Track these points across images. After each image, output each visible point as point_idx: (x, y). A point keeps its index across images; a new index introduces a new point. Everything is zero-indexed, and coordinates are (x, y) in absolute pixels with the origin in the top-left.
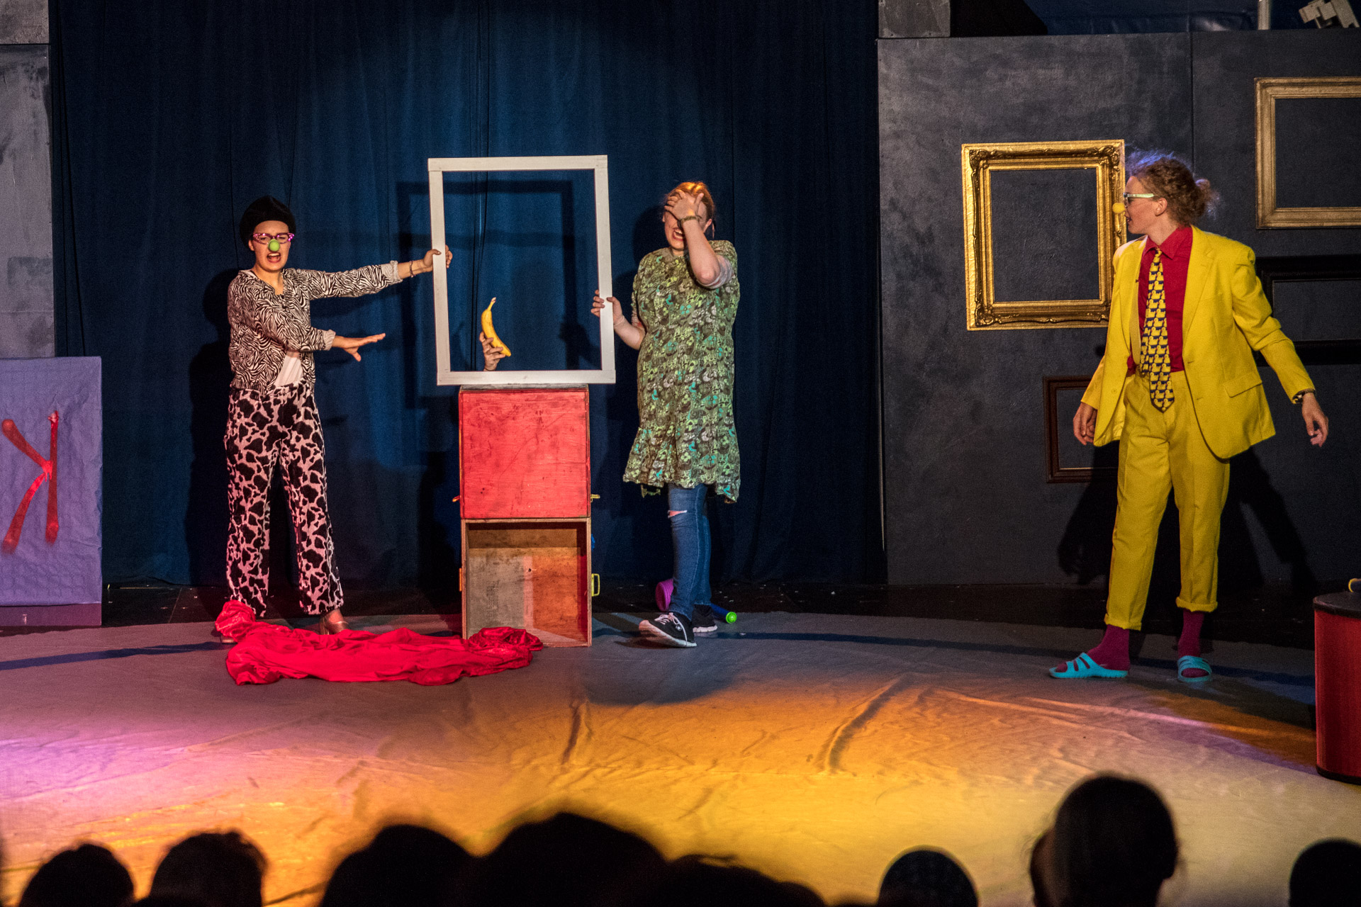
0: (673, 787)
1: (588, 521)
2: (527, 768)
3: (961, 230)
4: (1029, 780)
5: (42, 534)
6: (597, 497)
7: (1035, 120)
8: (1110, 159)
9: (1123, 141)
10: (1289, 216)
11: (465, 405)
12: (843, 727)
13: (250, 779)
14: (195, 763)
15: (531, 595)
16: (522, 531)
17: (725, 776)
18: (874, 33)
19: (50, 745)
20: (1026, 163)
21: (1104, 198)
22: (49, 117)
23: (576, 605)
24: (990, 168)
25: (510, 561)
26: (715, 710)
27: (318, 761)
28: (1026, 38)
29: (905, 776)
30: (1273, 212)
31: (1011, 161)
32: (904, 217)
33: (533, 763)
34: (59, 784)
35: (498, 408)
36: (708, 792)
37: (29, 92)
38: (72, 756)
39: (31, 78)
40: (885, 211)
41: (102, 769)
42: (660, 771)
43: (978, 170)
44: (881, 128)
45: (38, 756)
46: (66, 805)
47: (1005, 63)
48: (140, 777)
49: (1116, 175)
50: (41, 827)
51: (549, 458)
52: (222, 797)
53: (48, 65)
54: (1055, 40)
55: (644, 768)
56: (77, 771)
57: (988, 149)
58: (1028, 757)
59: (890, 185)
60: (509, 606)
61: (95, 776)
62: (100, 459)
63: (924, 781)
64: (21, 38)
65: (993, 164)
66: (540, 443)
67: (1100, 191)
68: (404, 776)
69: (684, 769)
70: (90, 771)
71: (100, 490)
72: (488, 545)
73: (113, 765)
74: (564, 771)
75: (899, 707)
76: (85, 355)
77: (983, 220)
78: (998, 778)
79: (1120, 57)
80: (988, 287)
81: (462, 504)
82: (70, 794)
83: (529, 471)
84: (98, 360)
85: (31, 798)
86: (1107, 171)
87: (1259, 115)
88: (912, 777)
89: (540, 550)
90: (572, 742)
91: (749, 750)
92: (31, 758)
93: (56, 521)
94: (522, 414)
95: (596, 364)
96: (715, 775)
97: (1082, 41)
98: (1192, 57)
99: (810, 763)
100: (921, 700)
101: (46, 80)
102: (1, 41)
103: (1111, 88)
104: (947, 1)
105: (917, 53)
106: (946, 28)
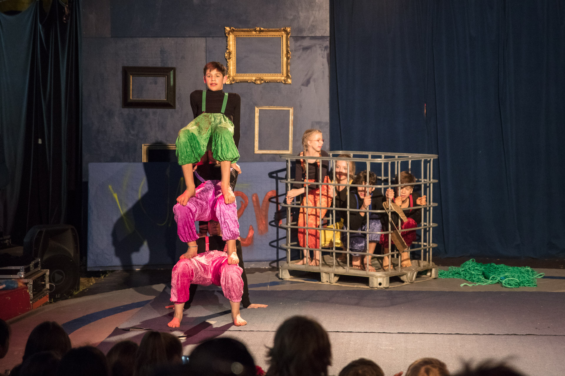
22: (329, 65)
37: (321, 55)
39: (322, 50)
53: (329, 45)
64: (318, 34)
101: (328, 51)
102: (310, 35)
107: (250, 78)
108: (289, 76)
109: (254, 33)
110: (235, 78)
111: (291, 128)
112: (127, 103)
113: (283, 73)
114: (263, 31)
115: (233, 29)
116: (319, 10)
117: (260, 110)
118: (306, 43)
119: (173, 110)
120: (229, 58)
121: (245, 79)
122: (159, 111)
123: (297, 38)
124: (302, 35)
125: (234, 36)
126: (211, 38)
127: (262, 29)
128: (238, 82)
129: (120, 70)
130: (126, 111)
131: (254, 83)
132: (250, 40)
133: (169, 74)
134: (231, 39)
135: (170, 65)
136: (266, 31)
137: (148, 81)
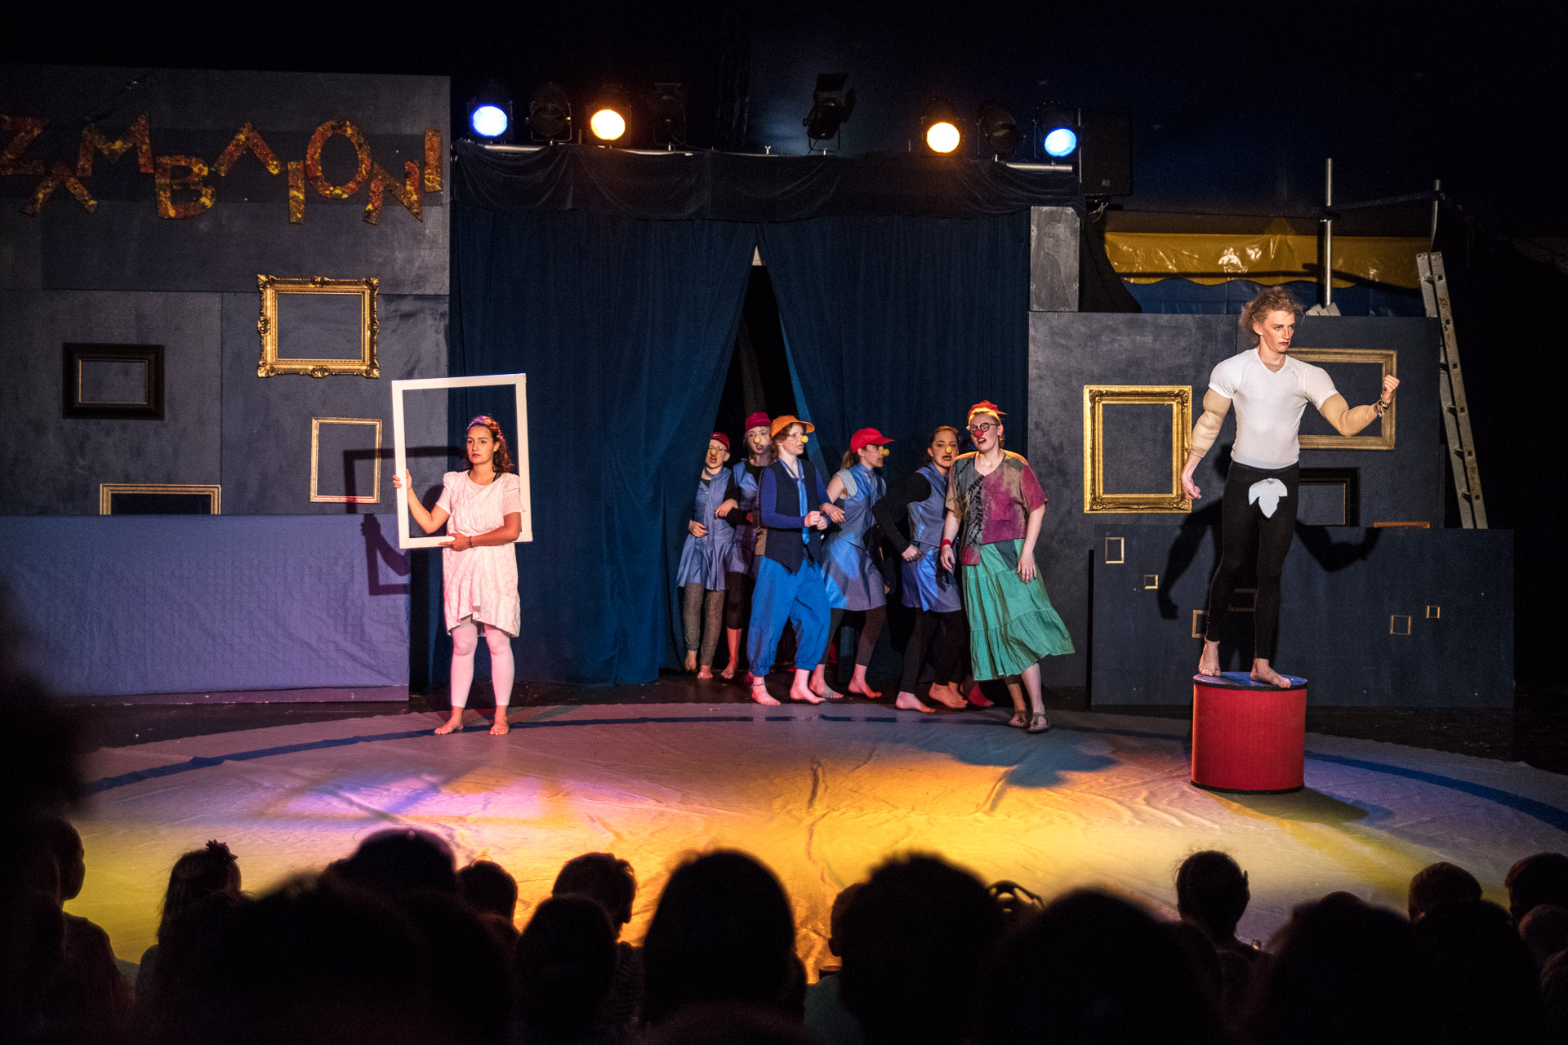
0: (885, 825)
2: (784, 811)
3: (1082, 444)
4: (1125, 820)
7: (1133, 371)
9: (1190, 387)
12: (999, 785)
13: (590, 817)
17: (921, 818)
18: (1028, 308)
20: (1126, 400)
21: (1178, 424)
22: (447, 344)
24: (1103, 402)
28: (1128, 314)
31: (1117, 398)
32: (1044, 435)
33: (787, 809)
37: (434, 329)
39: (436, 319)
40: (1031, 430)
41: (483, 809)
42: (875, 815)
43: (1095, 404)
44: (1030, 372)
45: (437, 799)
47: (1114, 330)
49: (1186, 410)
52: (571, 830)
53: (448, 310)
54: (1147, 316)
55: (865, 812)
56: (466, 810)
57: (1102, 389)
59: (1035, 412)
63: (1054, 822)
64: (429, 291)
65: (1105, 400)
67: (1175, 421)
69: (892, 813)
70: (475, 810)
73: (491, 806)
74: (809, 814)
77: (1097, 438)
79: (1190, 330)
80: (1099, 484)
86: (1180, 407)
90: (814, 793)
91: (936, 800)
96: (914, 818)
97: (1165, 318)
99: (977, 810)
101: (447, 321)
102: (415, 292)
103: (1184, 349)
104: (1076, 286)
105: (1055, 322)
106: (1075, 306)
107: (304, 367)
108: (375, 364)
109: (312, 286)
110: (276, 366)
111: (378, 456)
112: (72, 409)
113: (364, 358)
114: (327, 283)
115: (272, 279)
116: (431, 249)
117: (321, 424)
118: (406, 306)
119: (160, 422)
120: (264, 331)
121: (294, 369)
122: (132, 424)
123: (389, 298)
124: (398, 292)
125: (274, 291)
126: (232, 294)
127: (326, 279)
128: (281, 374)
129: (59, 349)
130: (69, 424)
131: (311, 375)
132: (304, 299)
133: (152, 357)
134: (269, 296)
135: (153, 342)
136: (334, 283)
137: (113, 370)
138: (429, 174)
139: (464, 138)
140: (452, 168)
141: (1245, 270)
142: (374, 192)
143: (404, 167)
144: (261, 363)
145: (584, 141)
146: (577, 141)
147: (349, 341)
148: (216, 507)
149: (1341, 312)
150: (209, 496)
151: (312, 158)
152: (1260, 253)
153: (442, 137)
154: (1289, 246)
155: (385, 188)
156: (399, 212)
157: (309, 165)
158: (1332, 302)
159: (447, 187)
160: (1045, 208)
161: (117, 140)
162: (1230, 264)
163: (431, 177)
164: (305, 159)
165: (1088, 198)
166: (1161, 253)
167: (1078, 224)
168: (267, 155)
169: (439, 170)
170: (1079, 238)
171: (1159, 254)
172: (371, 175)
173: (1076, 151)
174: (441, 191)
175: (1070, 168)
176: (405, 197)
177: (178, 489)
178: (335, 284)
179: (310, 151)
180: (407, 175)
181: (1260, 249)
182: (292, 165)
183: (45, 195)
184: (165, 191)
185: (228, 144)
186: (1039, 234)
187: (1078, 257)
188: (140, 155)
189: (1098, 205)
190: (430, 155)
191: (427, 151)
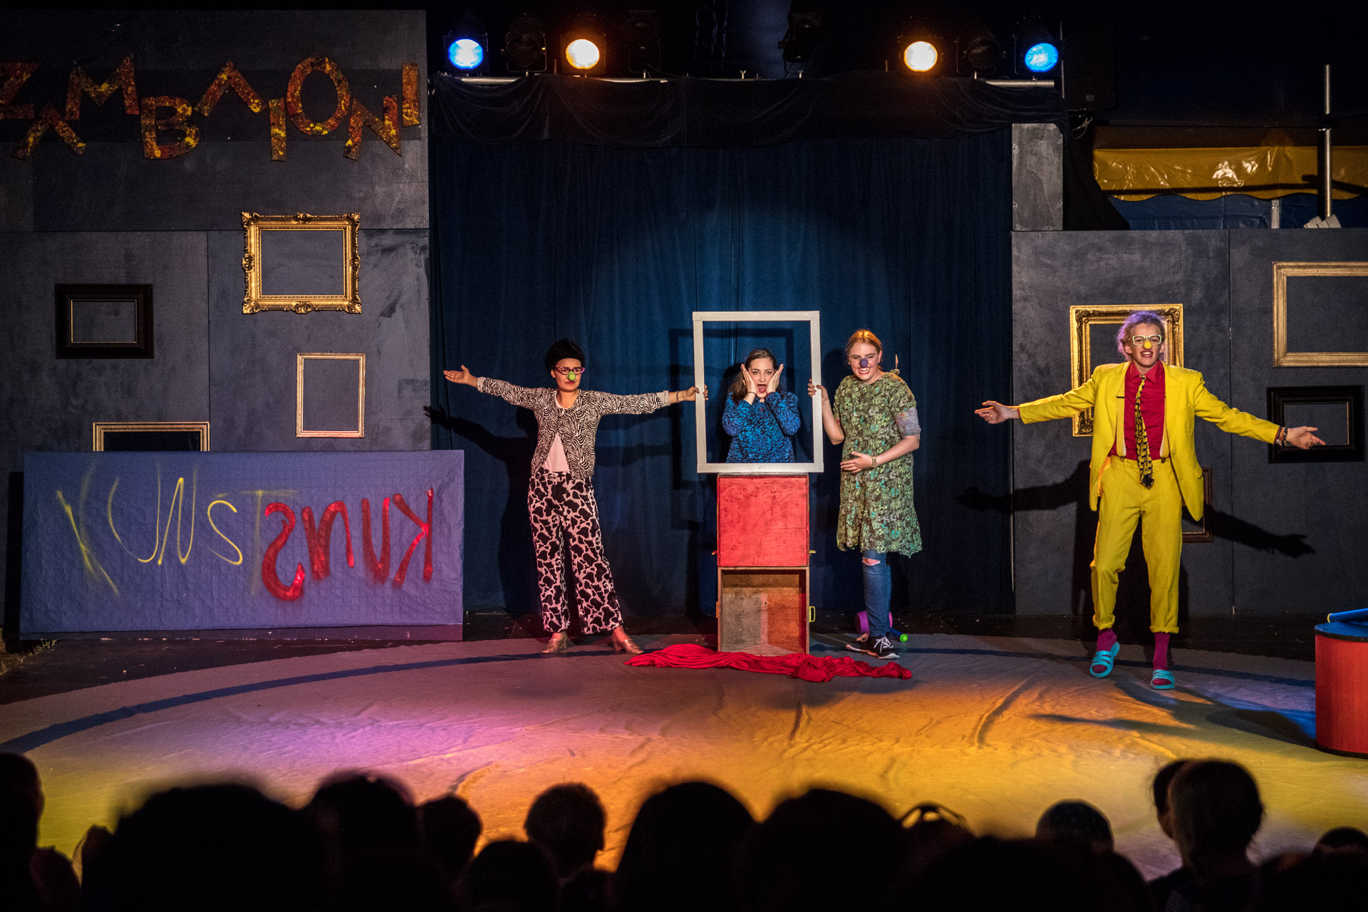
0: (868, 758)
1: (808, 569)
2: (766, 743)
3: (1069, 366)
4: (1117, 753)
5: (421, 576)
6: (814, 552)
7: (1120, 289)
8: (1173, 317)
9: (1182, 305)
10: (1296, 358)
11: (721, 486)
12: (987, 715)
13: (569, 750)
14: (530, 738)
15: (766, 621)
16: (761, 575)
17: (905, 750)
18: (1011, 228)
19: (427, 725)
20: (1115, 320)
22: (428, 280)
23: (798, 628)
24: (1090, 322)
25: (753, 597)
26: (897, 703)
27: (617, 738)
28: (1115, 232)
29: (1031, 750)
30: (1285, 356)
31: (1104, 318)
32: (1030, 356)
33: (769, 740)
34: (434, 753)
35: (744, 489)
36: (893, 760)
37: (415, 262)
38: (443, 732)
39: (416, 253)
40: (1016, 353)
41: (465, 741)
42: (859, 747)
43: (1081, 324)
44: (1014, 294)
45: (419, 733)
46: (440, 767)
47: (1101, 249)
48: (491, 748)
49: (1177, 329)
50: (422, 782)
51: (780, 524)
52: (549, 763)
53: (428, 244)
54: (1135, 234)
55: (848, 743)
56: (447, 743)
57: (1088, 309)
58: (1116, 737)
59: (1020, 334)
60: (751, 628)
61: (460, 747)
62: (462, 523)
63: (1045, 754)
64: (409, 224)
65: (1092, 320)
66: (774, 514)
68: (678, 749)
69: (876, 745)
70: (456, 744)
71: (462, 544)
72: (736, 586)
73: (472, 739)
74: (791, 746)
75: (1025, 702)
76: (452, 449)
77: (1084, 359)
78: (1096, 751)
79: (1180, 246)
81: (718, 556)
82: (443, 760)
83: (766, 533)
84: (462, 452)
85: (415, 762)
86: (1171, 326)
87: (1275, 288)
88: (1036, 751)
89: (773, 589)
90: (797, 725)
91: (921, 731)
92: (414, 734)
93: (431, 566)
94: (762, 493)
95: (810, 459)
96: (897, 749)
97: (1153, 235)
98: (1229, 246)
99: (964, 741)
100: (1041, 696)
101: (427, 255)
102: (395, 227)
103: (1174, 267)
104: (1060, 204)
105: (1040, 242)
106: (1060, 225)
107: (288, 303)
108: (358, 300)
109: (295, 223)
110: (260, 303)
111: (362, 390)
112: (65, 350)
113: (346, 293)
114: (309, 220)
115: (256, 216)
116: (410, 182)
117: (305, 360)
118: (388, 240)
119: (150, 360)
120: (248, 267)
121: (278, 305)
122: (123, 363)
123: (370, 233)
124: (380, 227)
125: (258, 228)
126: (217, 232)
127: (308, 215)
128: (265, 311)
129: (52, 290)
130: (62, 364)
131: (294, 311)
132: (287, 235)
133: (141, 295)
134: (253, 233)
135: (142, 282)
136: (316, 220)
137: (104, 308)
138: (407, 108)
139: (441, 72)
140: (429, 102)
141: (1240, 183)
142: (354, 128)
143: (383, 101)
144: (245, 299)
145: (559, 70)
146: (552, 72)
147: (332, 277)
148: (205, 445)
149: (1341, 225)
150: (199, 432)
151: (292, 95)
152: (1257, 166)
153: (419, 71)
154: (1287, 159)
155: (364, 123)
156: (378, 147)
157: (289, 103)
158: (1332, 214)
159: (425, 121)
160: (1026, 126)
161: (103, 82)
162: (1224, 178)
163: (409, 111)
164: (286, 97)
165: (1070, 113)
166: (1152, 169)
167: (1061, 140)
168: (248, 94)
169: (417, 104)
170: (1062, 155)
171: (1149, 169)
172: (350, 112)
173: (1057, 66)
174: (419, 125)
175: (1052, 83)
176: (383, 132)
177: (169, 426)
178: (320, 221)
179: (291, 89)
180: (386, 110)
181: (1257, 162)
182: (273, 104)
183: (35, 138)
184: (150, 131)
185: (211, 84)
186: (1020, 152)
187: (1061, 173)
188: (125, 96)
189: (1082, 121)
190: (408, 89)
191: (405, 86)
